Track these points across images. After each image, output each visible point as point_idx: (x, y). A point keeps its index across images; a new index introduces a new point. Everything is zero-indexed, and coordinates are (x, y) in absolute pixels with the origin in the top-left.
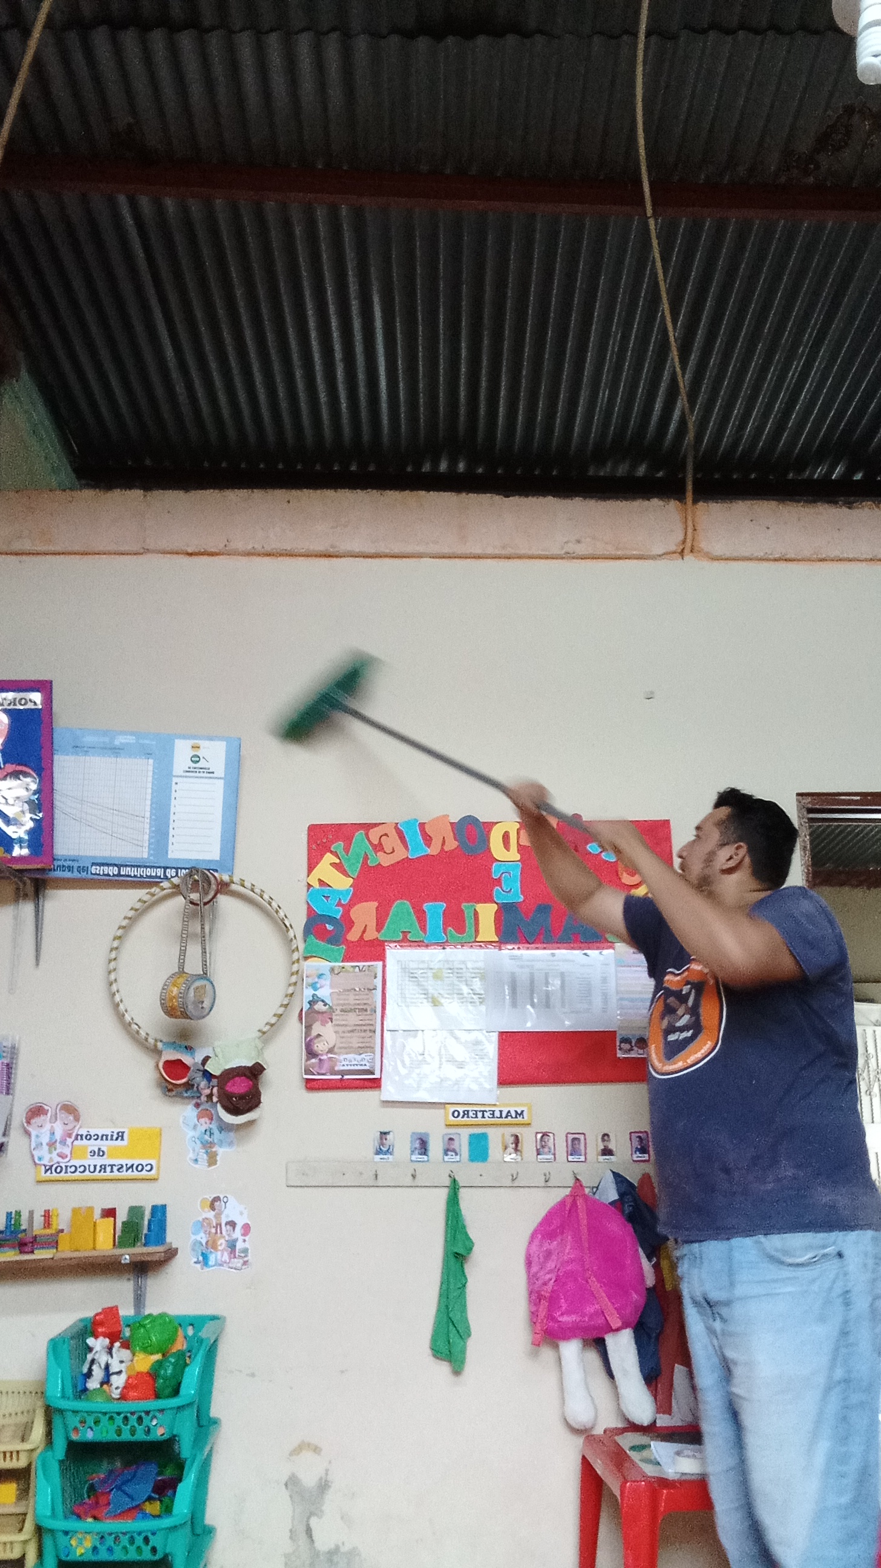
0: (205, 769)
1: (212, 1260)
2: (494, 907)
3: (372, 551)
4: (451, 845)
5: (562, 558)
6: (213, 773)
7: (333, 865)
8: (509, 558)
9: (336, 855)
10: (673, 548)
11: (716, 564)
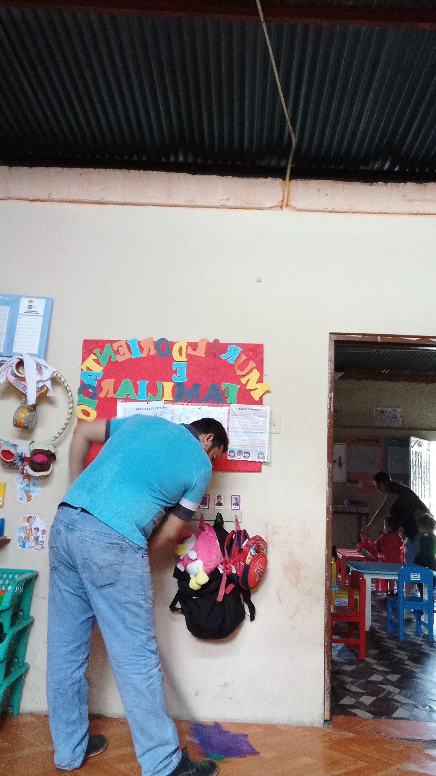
0: (35, 311)
1: (27, 546)
2: (172, 384)
3: (123, 201)
4: (153, 352)
5: (220, 208)
6: (38, 313)
7: (94, 360)
8: (193, 207)
9: (95, 355)
10: (276, 204)
11: (299, 213)
